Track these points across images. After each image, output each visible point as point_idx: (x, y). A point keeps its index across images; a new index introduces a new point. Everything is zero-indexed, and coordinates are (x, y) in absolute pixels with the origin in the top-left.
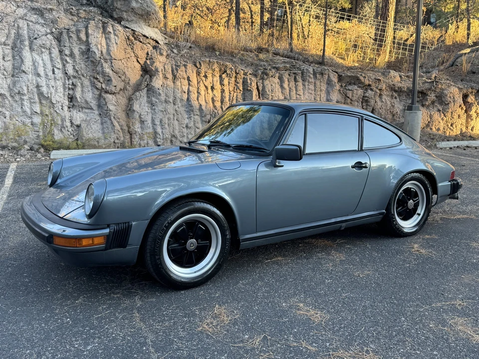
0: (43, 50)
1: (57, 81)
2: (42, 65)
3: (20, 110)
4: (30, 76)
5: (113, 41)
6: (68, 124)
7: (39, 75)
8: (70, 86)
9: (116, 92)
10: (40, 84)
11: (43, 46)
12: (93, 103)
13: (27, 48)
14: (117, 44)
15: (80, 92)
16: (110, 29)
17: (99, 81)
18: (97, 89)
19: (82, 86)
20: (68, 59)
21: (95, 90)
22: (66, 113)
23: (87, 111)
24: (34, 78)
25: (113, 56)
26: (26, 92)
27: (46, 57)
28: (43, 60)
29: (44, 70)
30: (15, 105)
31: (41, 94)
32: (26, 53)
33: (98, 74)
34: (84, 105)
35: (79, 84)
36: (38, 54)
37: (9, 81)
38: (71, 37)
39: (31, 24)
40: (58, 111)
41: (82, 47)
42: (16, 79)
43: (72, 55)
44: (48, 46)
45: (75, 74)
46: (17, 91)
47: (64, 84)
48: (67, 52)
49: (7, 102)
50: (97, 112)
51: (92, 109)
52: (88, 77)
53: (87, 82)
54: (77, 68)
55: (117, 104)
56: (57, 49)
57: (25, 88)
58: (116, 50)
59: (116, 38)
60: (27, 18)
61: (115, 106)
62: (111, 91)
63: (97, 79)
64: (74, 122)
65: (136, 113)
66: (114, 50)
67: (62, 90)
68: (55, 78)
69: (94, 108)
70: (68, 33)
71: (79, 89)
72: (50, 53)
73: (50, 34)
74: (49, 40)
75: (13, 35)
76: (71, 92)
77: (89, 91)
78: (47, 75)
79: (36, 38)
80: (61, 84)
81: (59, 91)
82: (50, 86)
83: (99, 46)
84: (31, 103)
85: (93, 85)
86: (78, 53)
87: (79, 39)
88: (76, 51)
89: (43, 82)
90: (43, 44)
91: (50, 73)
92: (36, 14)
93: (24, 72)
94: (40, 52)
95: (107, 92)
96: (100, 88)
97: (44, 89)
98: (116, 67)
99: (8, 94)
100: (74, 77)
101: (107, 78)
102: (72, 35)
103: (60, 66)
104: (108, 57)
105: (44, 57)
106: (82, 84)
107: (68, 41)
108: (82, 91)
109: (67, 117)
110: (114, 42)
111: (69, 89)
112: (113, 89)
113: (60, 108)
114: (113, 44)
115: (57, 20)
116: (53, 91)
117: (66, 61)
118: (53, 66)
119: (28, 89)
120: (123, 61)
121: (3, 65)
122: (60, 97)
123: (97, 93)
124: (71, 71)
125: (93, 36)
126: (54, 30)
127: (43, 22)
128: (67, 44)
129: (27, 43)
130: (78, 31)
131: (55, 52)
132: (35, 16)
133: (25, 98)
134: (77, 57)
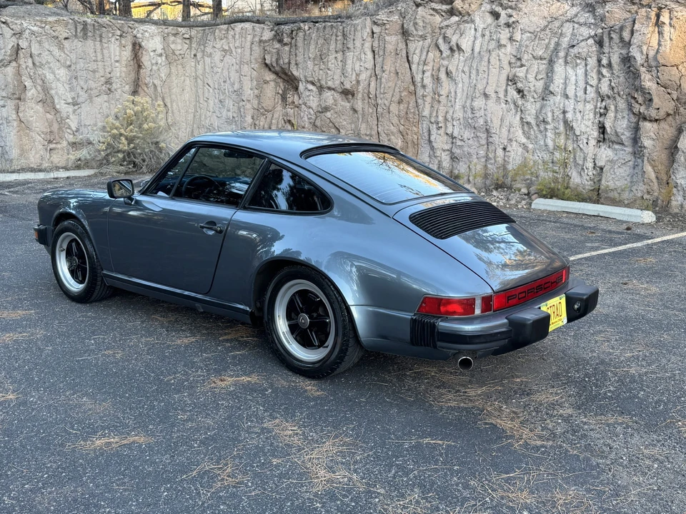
0: (578, 61)
1: (587, 104)
2: (574, 82)
3: (542, 143)
4: (558, 98)
5: (667, 36)
6: (590, 165)
7: (567, 97)
8: (602, 111)
9: (657, 118)
10: (566, 109)
11: (578, 57)
12: (626, 136)
13: (561, 61)
14: (671, 40)
15: (613, 119)
16: (665, 18)
17: (637, 102)
18: (634, 114)
19: (616, 111)
20: (604, 71)
21: (632, 116)
22: (591, 149)
23: (617, 147)
24: (563, 99)
25: (661, 62)
26: (550, 119)
27: (580, 71)
28: (576, 75)
29: (576, 89)
30: (539, 136)
31: (566, 122)
32: (559, 68)
33: (637, 90)
34: (613, 138)
35: (613, 108)
36: (573, 68)
37: (538, 105)
38: (612, 38)
39: (576, 26)
40: (581, 146)
41: (622, 52)
42: (545, 102)
43: (610, 65)
44: (584, 55)
45: (610, 92)
46: (542, 118)
47: (596, 108)
48: (604, 62)
49: (532, 133)
50: (629, 149)
51: (623, 144)
52: (625, 97)
53: (622, 104)
54: (613, 84)
55: (658, 138)
56: (595, 58)
57: (550, 115)
58: (668, 50)
59: (672, 30)
60: (575, 20)
61: (654, 140)
62: (650, 116)
63: (635, 98)
64: (597, 162)
65: (680, 153)
66: (664, 52)
67: (592, 116)
68: (585, 100)
69: (626, 143)
70: (609, 34)
71: (611, 114)
72: (586, 65)
73: (593, 37)
74: (588, 47)
75: (552, 46)
76: (601, 119)
77: (624, 117)
78: (576, 96)
79: (574, 46)
80: (592, 107)
81: (586, 117)
82: (577, 111)
83: (645, 48)
84: (556, 133)
85: (630, 108)
86: (619, 60)
87: (622, 39)
88: (615, 59)
89: (570, 105)
90: (579, 53)
91: (580, 93)
92: (589, 12)
93: (552, 93)
94: (575, 65)
95: (645, 119)
96: (637, 113)
97: (569, 116)
98: (664, 78)
99: (533, 122)
100: (609, 97)
101: (647, 96)
102: (613, 35)
103: (594, 82)
104: (653, 64)
105: (578, 71)
106: (616, 107)
107: (607, 44)
108: (615, 117)
109: (590, 155)
110: (668, 38)
111: (601, 115)
112: (653, 113)
113: (585, 141)
114: (666, 41)
115: (605, 17)
116: (580, 118)
117: (602, 74)
118: (587, 83)
119: (553, 116)
120: (680, 67)
121: (534, 86)
122: (586, 125)
123: (634, 119)
124: (605, 89)
125: (639, 33)
126: (600, 31)
127: (593, 21)
128: (606, 49)
129: (562, 54)
130: (622, 29)
131: (592, 62)
132: (587, 15)
133: (548, 127)
134: (615, 66)
